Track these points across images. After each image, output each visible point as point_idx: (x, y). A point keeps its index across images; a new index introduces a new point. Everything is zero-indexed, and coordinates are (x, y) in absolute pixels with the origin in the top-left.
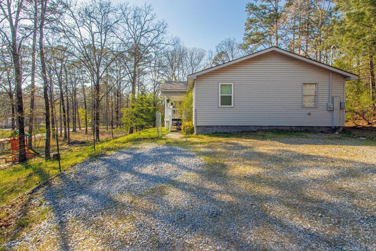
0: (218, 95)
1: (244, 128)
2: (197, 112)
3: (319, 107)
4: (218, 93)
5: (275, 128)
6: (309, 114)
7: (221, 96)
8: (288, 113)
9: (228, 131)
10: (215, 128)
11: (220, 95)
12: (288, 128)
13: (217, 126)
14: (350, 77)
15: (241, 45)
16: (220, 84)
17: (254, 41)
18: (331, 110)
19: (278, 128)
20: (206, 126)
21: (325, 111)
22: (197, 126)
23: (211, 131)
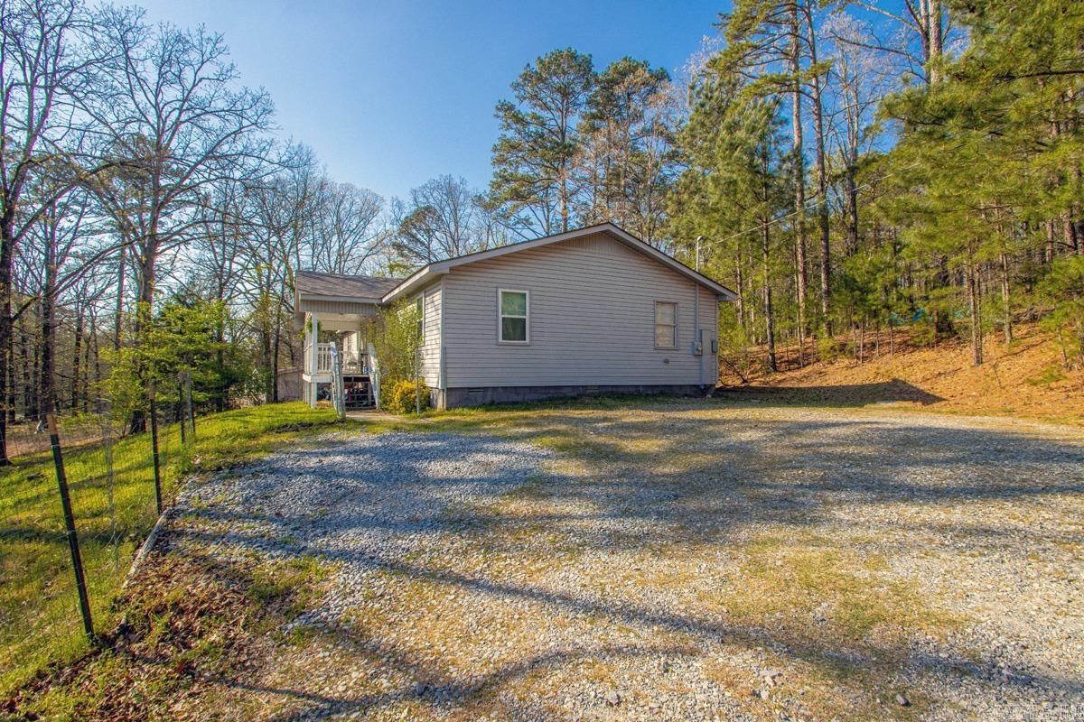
0: (497, 316)
1: (552, 391)
2: (448, 356)
3: (682, 348)
4: (497, 311)
5: (610, 389)
6: (666, 361)
7: (503, 318)
8: (631, 358)
9: (519, 398)
10: (489, 393)
11: (501, 316)
12: (632, 390)
13: (495, 388)
14: (724, 295)
15: (480, 198)
16: (500, 290)
17: (517, 195)
18: (698, 355)
19: (614, 390)
20: (469, 388)
21: (690, 356)
22: (448, 389)
23: (480, 400)
